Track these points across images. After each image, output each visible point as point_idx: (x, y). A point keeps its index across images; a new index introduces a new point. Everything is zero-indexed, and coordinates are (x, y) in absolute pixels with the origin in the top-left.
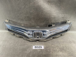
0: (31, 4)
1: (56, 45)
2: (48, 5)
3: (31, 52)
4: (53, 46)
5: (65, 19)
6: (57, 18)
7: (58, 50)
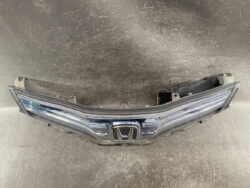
0: (95, 37)
1: (180, 155)
2: (158, 36)
3: (106, 183)
4: (171, 159)
5: (218, 69)
6: (189, 70)
7: (184, 175)
